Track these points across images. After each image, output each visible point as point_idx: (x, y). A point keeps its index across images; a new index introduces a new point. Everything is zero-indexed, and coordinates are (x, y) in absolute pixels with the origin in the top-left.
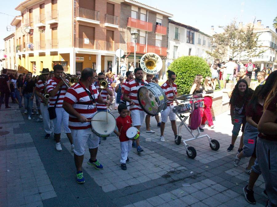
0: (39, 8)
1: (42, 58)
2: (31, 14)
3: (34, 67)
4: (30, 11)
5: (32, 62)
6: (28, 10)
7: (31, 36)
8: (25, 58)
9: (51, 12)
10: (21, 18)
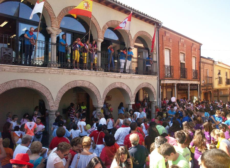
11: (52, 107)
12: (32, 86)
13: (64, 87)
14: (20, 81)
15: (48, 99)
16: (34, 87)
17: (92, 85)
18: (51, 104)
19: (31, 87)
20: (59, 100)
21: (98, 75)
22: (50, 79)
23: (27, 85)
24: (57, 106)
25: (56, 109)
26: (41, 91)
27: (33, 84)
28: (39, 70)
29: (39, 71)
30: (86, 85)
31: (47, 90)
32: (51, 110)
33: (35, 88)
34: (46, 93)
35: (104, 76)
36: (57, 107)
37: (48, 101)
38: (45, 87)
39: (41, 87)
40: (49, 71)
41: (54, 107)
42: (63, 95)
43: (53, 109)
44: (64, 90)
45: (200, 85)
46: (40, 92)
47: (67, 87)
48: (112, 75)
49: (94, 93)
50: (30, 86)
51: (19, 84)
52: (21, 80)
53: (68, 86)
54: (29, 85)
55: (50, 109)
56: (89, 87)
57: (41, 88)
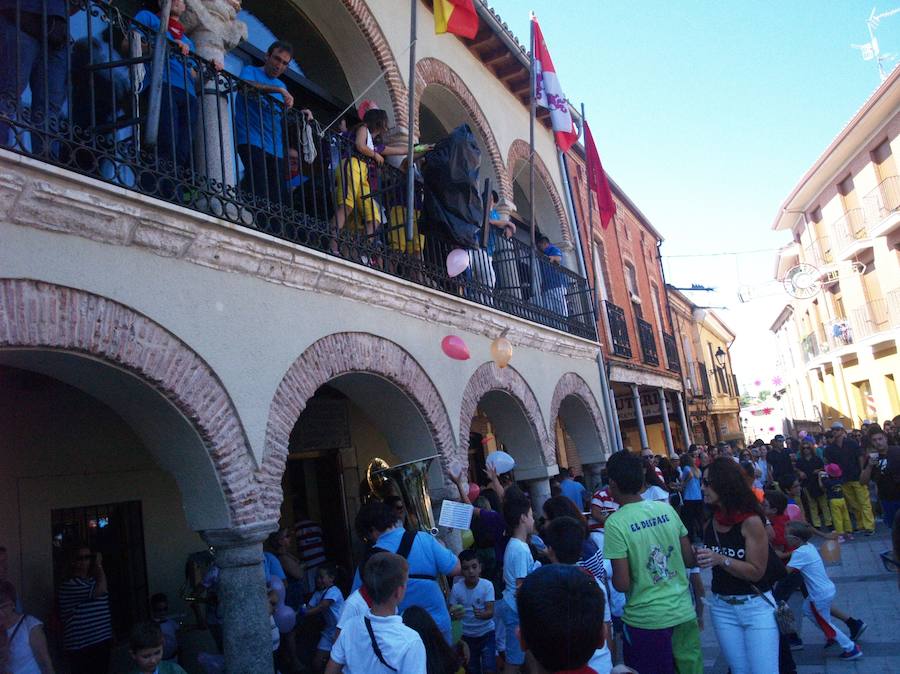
0: (838, 197)
1: (888, 363)
2: (820, 223)
3: (869, 402)
4: (815, 215)
5: (858, 384)
6: (809, 216)
7: (837, 296)
8: (833, 374)
9: (877, 192)
10: (795, 250)
11: (246, 503)
12: (114, 343)
13: (297, 371)
14: (28, 293)
15: (220, 444)
16: (129, 353)
17: (414, 369)
18: (243, 483)
19: (111, 351)
20: (282, 460)
21: (431, 312)
22: (220, 307)
23: (81, 332)
24: (273, 498)
25: (269, 521)
26: (178, 390)
27: (119, 332)
28: (160, 228)
29: (154, 238)
30: (391, 365)
31: (212, 381)
32: (242, 526)
33: (132, 360)
34: (207, 407)
35: (450, 323)
36: (273, 507)
37: (221, 463)
38: (197, 355)
39: (172, 356)
40: (220, 247)
41: (256, 510)
42: (296, 420)
43: (253, 520)
44: (298, 389)
45: (683, 394)
46: (172, 391)
47: (311, 371)
48: (480, 316)
49: (426, 414)
50: (100, 342)
51: (22, 322)
52: (37, 284)
53: (316, 363)
54: (97, 335)
55: (237, 523)
56: (404, 381)
57: (173, 365)
